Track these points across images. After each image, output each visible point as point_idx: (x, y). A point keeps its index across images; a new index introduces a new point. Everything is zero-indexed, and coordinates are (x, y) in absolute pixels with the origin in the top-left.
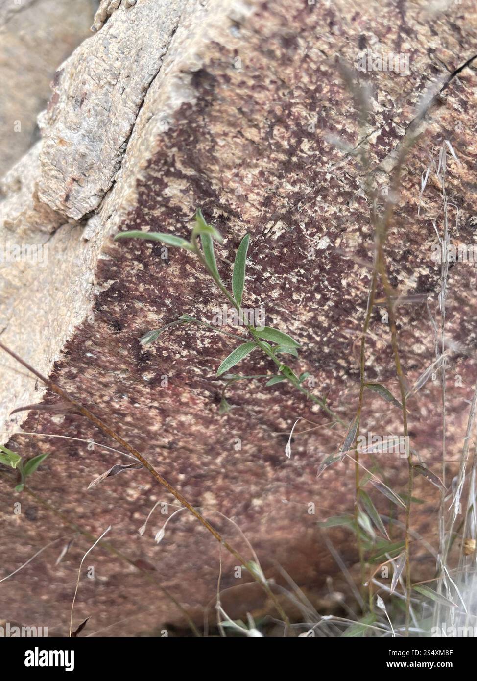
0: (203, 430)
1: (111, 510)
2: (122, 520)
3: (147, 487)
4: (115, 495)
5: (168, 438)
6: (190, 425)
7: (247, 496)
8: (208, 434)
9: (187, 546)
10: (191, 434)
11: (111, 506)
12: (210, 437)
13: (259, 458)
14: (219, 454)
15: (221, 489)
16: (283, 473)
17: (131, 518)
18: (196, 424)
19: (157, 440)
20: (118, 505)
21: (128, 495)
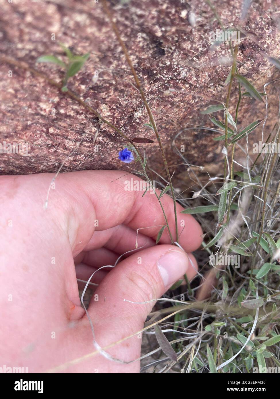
0: (97, 34)
1: (30, 126)
2: (41, 136)
3: (56, 99)
4: (30, 111)
5: (68, 42)
6: (85, 26)
7: (131, 110)
8: (102, 38)
9: (91, 156)
10: (87, 38)
11: (29, 123)
12: (103, 41)
13: (139, 71)
14: (111, 63)
15: (113, 102)
16: (155, 86)
17: (47, 132)
18: (91, 25)
19: (58, 45)
20: (34, 121)
21: (41, 110)
